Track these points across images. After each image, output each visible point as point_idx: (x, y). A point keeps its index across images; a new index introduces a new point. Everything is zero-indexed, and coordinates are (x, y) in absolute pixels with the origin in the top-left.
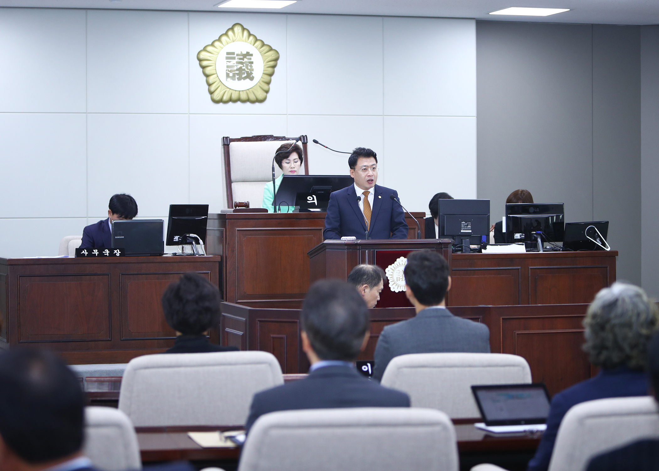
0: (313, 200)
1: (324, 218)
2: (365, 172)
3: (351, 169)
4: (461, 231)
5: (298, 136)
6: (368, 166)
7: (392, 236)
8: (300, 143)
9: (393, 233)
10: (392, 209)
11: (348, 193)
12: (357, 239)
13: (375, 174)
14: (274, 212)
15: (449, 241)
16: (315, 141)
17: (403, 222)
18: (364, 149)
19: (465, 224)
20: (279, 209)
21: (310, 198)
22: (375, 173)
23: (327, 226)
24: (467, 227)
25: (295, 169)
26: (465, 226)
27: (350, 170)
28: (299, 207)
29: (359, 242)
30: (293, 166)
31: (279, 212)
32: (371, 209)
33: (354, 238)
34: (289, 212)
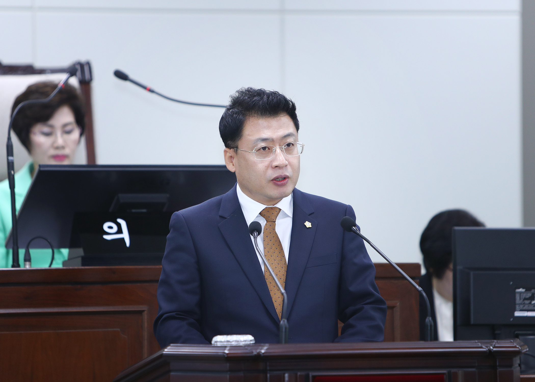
0: (120, 231)
1: (157, 281)
2: (265, 157)
3: (227, 150)
4: (513, 314)
5: (66, 62)
6: (273, 141)
7: (342, 333)
8: (74, 82)
9: (343, 321)
10: (343, 257)
11: (220, 213)
12: (259, 340)
13: (294, 161)
14: (13, 266)
15: (515, 347)
16: (120, 75)
17: (373, 291)
18: (260, 93)
19: (524, 296)
20: (28, 259)
21: (110, 227)
22: (292, 159)
23: (166, 306)
24: (530, 303)
25: (67, 151)
26: (525, 299)
27: (225, 152)
28: (80, 252)
29: (263, 351)
30: (60, 141)
31: (25, 266)
32: (284, 256)
33: (248, 339)
34: (55, 266)
